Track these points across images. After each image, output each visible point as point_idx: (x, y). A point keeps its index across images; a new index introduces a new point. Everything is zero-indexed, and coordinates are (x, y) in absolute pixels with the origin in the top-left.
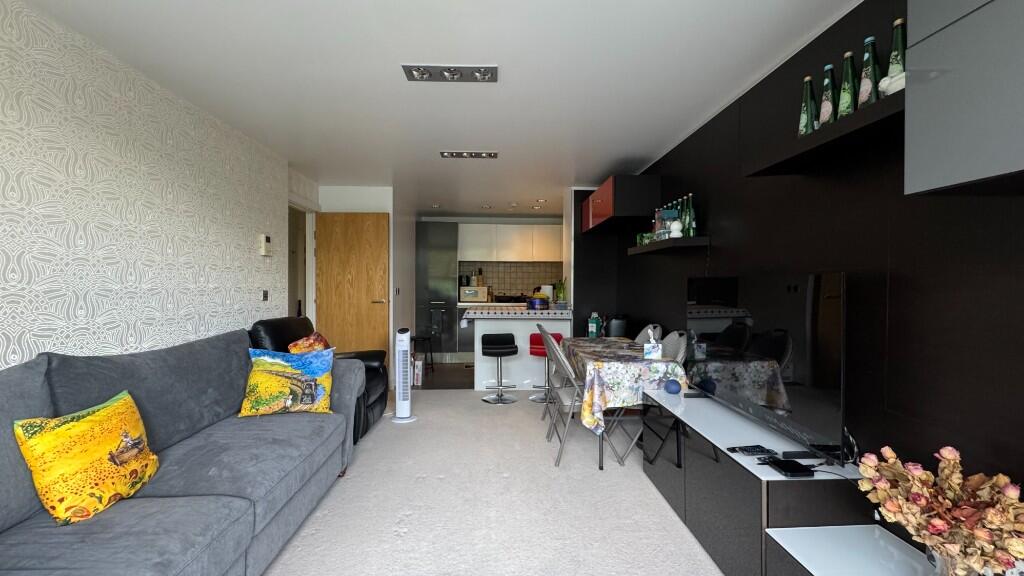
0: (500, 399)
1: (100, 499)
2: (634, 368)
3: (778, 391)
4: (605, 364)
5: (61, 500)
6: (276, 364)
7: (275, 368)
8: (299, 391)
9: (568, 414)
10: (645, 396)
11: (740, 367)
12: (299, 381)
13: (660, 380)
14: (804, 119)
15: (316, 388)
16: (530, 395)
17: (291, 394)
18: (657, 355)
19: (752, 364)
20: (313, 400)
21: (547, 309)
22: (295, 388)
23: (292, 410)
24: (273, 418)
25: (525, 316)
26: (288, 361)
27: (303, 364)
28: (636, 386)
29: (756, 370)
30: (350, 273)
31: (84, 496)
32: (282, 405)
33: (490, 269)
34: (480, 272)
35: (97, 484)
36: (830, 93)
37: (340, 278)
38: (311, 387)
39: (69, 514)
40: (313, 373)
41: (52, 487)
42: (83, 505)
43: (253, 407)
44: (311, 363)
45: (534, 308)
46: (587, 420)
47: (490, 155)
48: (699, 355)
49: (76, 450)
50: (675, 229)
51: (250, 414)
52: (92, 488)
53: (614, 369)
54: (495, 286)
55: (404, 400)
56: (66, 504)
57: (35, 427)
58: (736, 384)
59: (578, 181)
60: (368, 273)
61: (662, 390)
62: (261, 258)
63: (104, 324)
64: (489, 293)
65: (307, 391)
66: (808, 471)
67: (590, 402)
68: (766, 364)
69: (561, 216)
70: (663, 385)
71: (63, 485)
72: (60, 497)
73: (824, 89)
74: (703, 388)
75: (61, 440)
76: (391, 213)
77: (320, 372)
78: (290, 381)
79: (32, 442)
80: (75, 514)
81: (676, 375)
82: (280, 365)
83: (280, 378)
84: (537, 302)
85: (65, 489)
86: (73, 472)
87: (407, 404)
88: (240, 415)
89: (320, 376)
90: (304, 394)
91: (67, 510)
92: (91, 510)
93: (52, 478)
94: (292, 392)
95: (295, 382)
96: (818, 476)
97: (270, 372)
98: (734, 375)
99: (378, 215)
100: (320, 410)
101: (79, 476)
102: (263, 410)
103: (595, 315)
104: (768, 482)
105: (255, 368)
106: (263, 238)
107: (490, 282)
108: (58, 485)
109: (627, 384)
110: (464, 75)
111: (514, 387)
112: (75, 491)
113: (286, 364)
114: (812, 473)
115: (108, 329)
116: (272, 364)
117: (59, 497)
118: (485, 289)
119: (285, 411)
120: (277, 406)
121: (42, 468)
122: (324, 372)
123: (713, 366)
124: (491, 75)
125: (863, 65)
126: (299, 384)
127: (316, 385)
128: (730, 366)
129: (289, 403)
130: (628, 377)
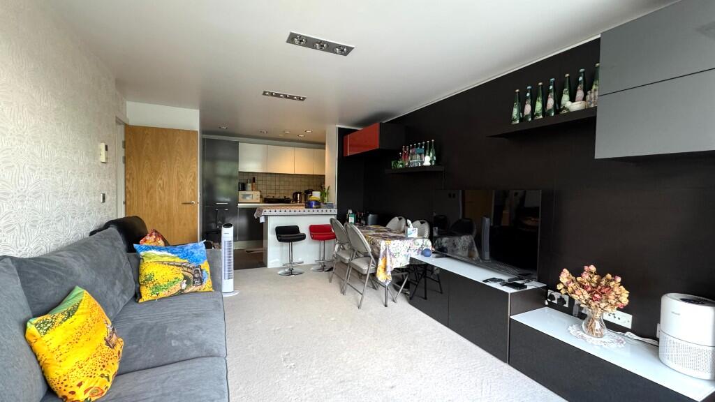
0: (290, 273)
1: (108, 377)
2: (407, 243)
3: (474, 251)
4: (392, 242)
5: (80, 385)
6: (165, 256)
7: (166, 259)
8: (191, 276)
9: (366, 275)
10: (412, 259)
11: (457, 239)
12: (188, 268)
13: (419, 250)
14: (515, 111)
15: (202, 273)
16: (311, 267)
17: (184, 279)
18: (415, 235)
19: (462, 238)
20: (202, 282)
21: (320, 208)
22: (187, 274)
23: (187, 291)
24: (172, 299)
25: (307, 213)
26: (173, 253)
27: (187, 255)
28: (407, 253)
29: (464, 240)
30: (161, 179)
31: (98, 377)
32: (178, 289)
33: (260, 178)
34: (254, 180)
35: (104, 366)
36: (529, 101)
37: (150, 183)
38: (198, 273)
39: (87, 395)
40: (197, 261)
41: (70, 375)
42: (97, 385)
43: (153, 293)
44: (193, 253)
45: (311, 207)
46: (381, 276)
47: (299, 99)
48: (435, 234)
49: (82, 340)
50: (427, 161)
51: (150, 298)
52: (102, 369)
53: (396, 244)
54: (264, 191)
55: (229, 278)
56: (83, 387)
57: (48, 323)
58: (455, 249)
59: (341, 122)
60: (178, 179)
61: (420, 255)
62: (100, 164)
63: (5, 227)
64: (261, 197)
65: (196, 276)
66: (522, 286)
67: (383, 266)
68: (468, 237)
69: (324, 144)
70: (420, 252)
71: (80, 371)
72: (79, 381)
73: (527, 98)
74: (441, 252)
75: (70, 332)
76: (198, 130)
77: (202, 260)
78: (181, 269)
79: (47, 337)
80: (92, 394)
81: (427, 246)
82: (168, 256)
83: (172, 267)
84: (314, 203)
85: (82, 375)
86: (85, 358)
87: (231, 281)
88: (141, 301)
89: (203, 263)
90: (194, 278)
91: (86, 392)
92: (103, 388)
93: (70, 367)
94: (186, 277)
95: (185, 269)
96: (529, 288)
97: (163, 263)
98: (454, 244)
99: (188, 132)
100: (206, 290)
101: (90, 361)
102: (162, 294)
103: (350, 211)
104: (511, 294)
105: (146, 260)
106: (103, 146)
107: (260, 188)
108: (75, 372)
109: (403, 253)
110: (330, 47)
111: (302, 262)
112: (90, 375)
113: (173, 255)
114: (526, 287)
115: (7, 232)
116: (162, 256)
117: (77, 383)
118: (258, 193)
119: (181, 292)
120: (174, 289)
121: (59, 359)
122: (204, 260)
123: (445, 239)
124: (345, 51)
125: (549, 91)
126: (189, 270)
127: (201, 270)
128: (452, 239)
129: (184, 286)
130: (404, 249)
